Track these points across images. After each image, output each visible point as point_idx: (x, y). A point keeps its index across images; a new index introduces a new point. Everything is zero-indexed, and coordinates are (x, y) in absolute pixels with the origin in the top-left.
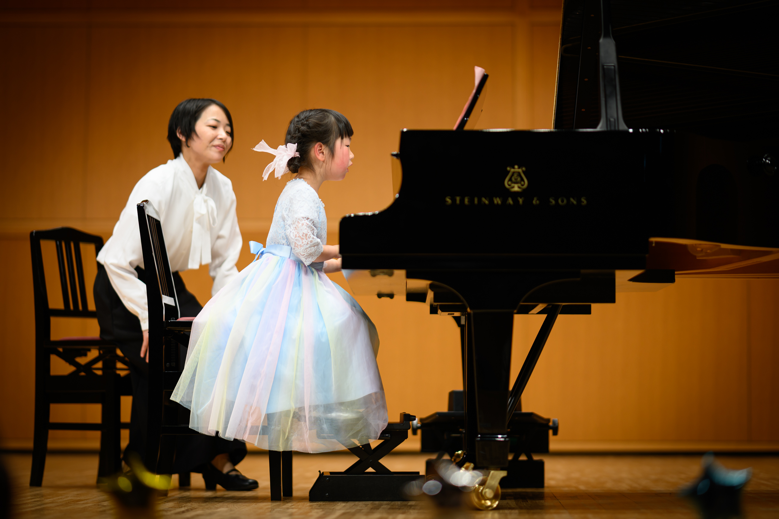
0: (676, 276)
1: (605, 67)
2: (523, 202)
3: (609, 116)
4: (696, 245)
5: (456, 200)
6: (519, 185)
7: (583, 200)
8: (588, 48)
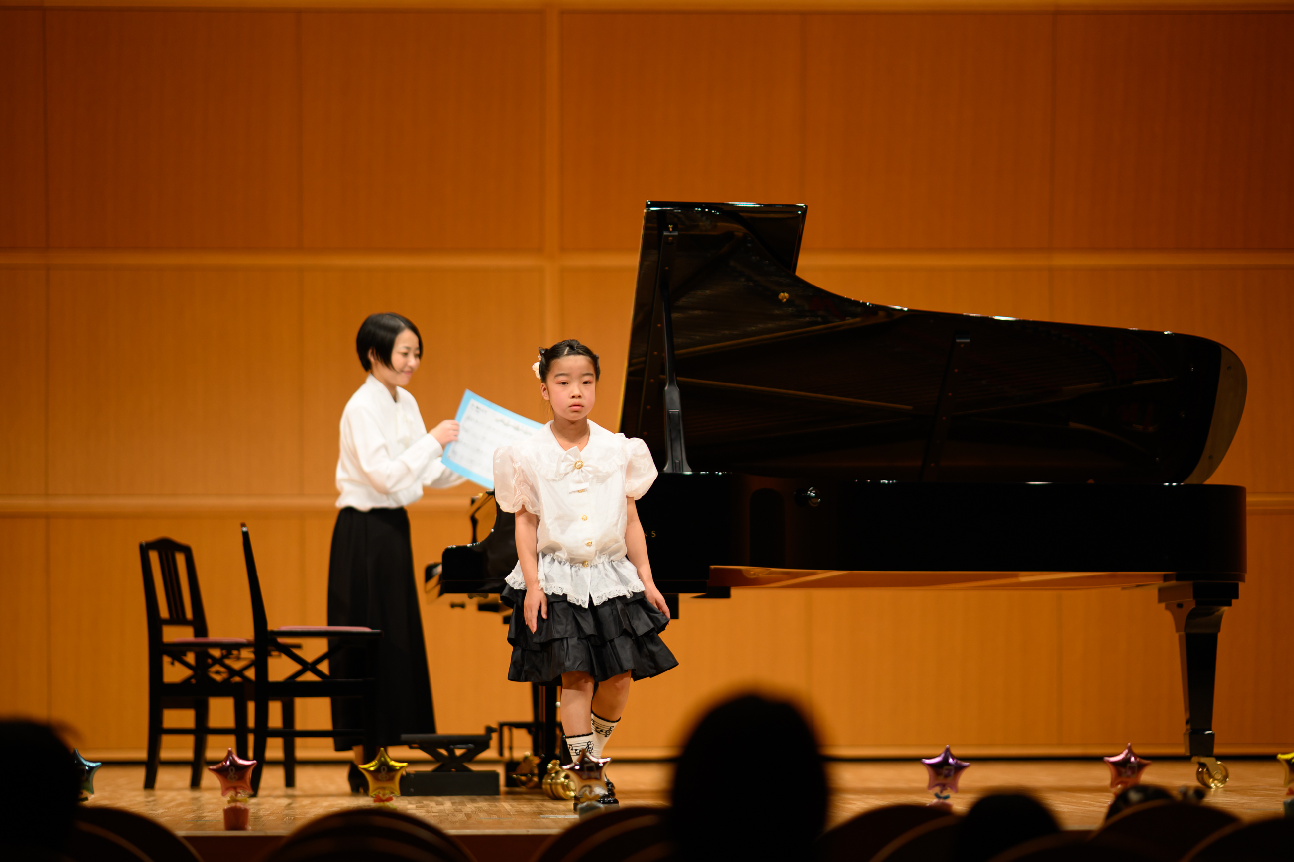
0: (731, 593)
1: (670, 411)
3: (674, 458)
4: (748, 569)
7: (653, 533)
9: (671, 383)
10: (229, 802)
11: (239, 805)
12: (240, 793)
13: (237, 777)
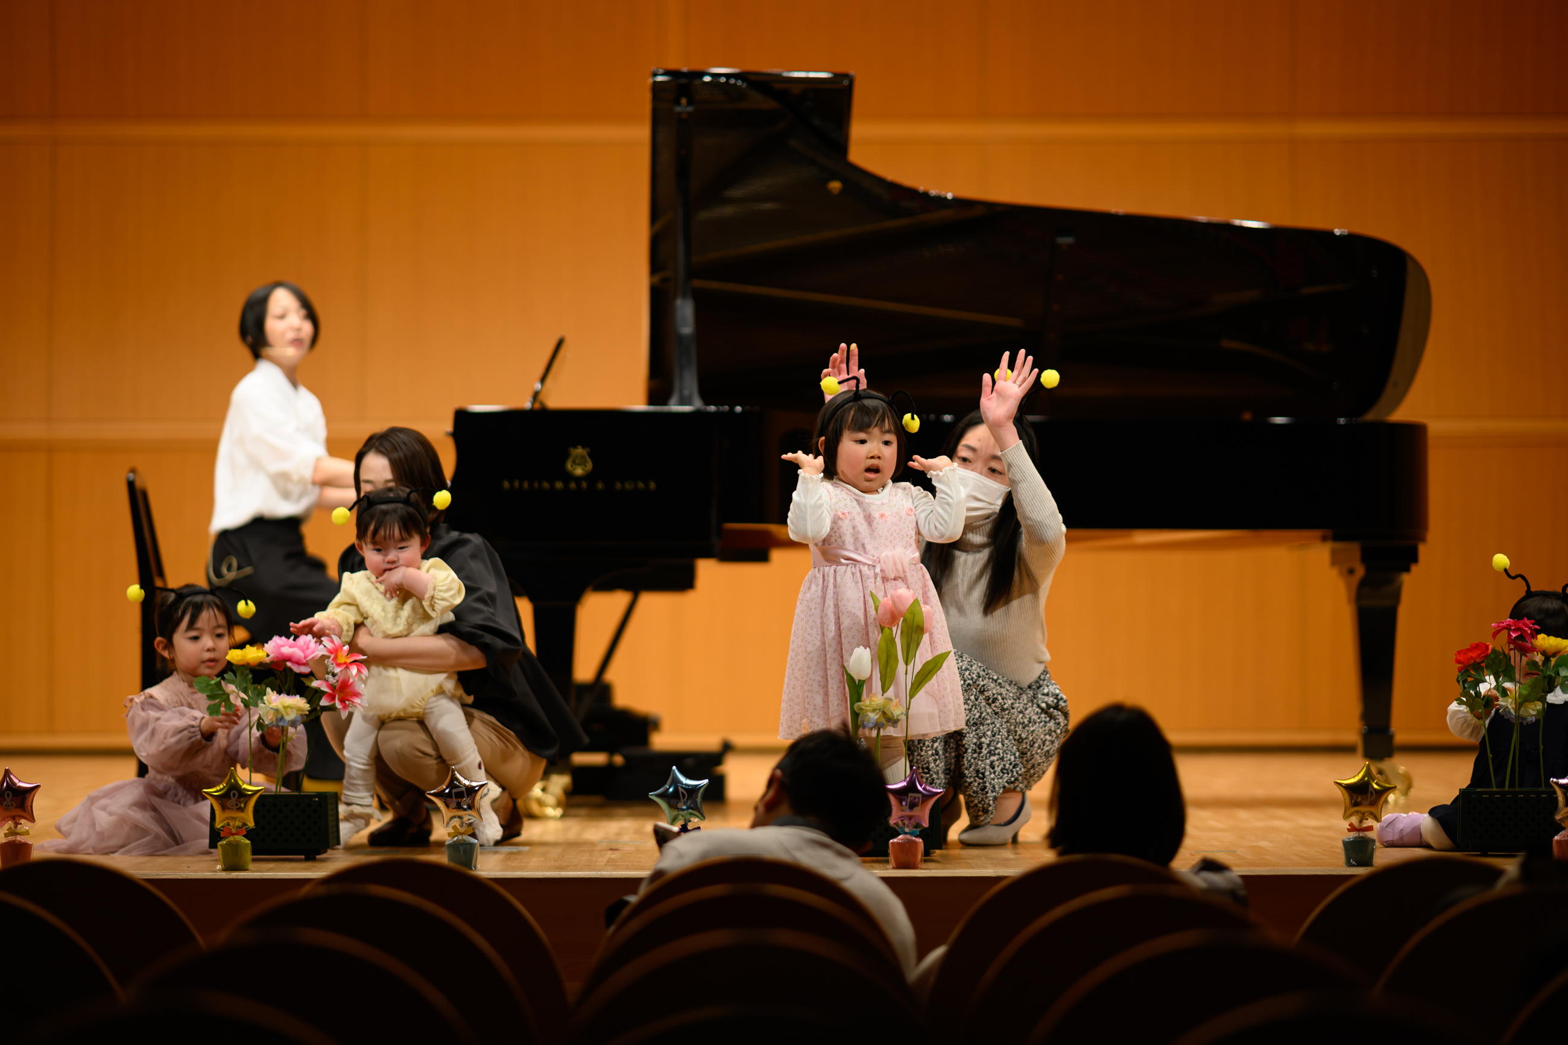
1: (681, 333)
2: (588, 486)
3: (683, 388)
5: (514, 484)
6: (583, 468)
7: (651, 483)
9: (684, 296)
10: (6, 835)
11: (19, 838)
12: (21, 824)
13: (15, 805)
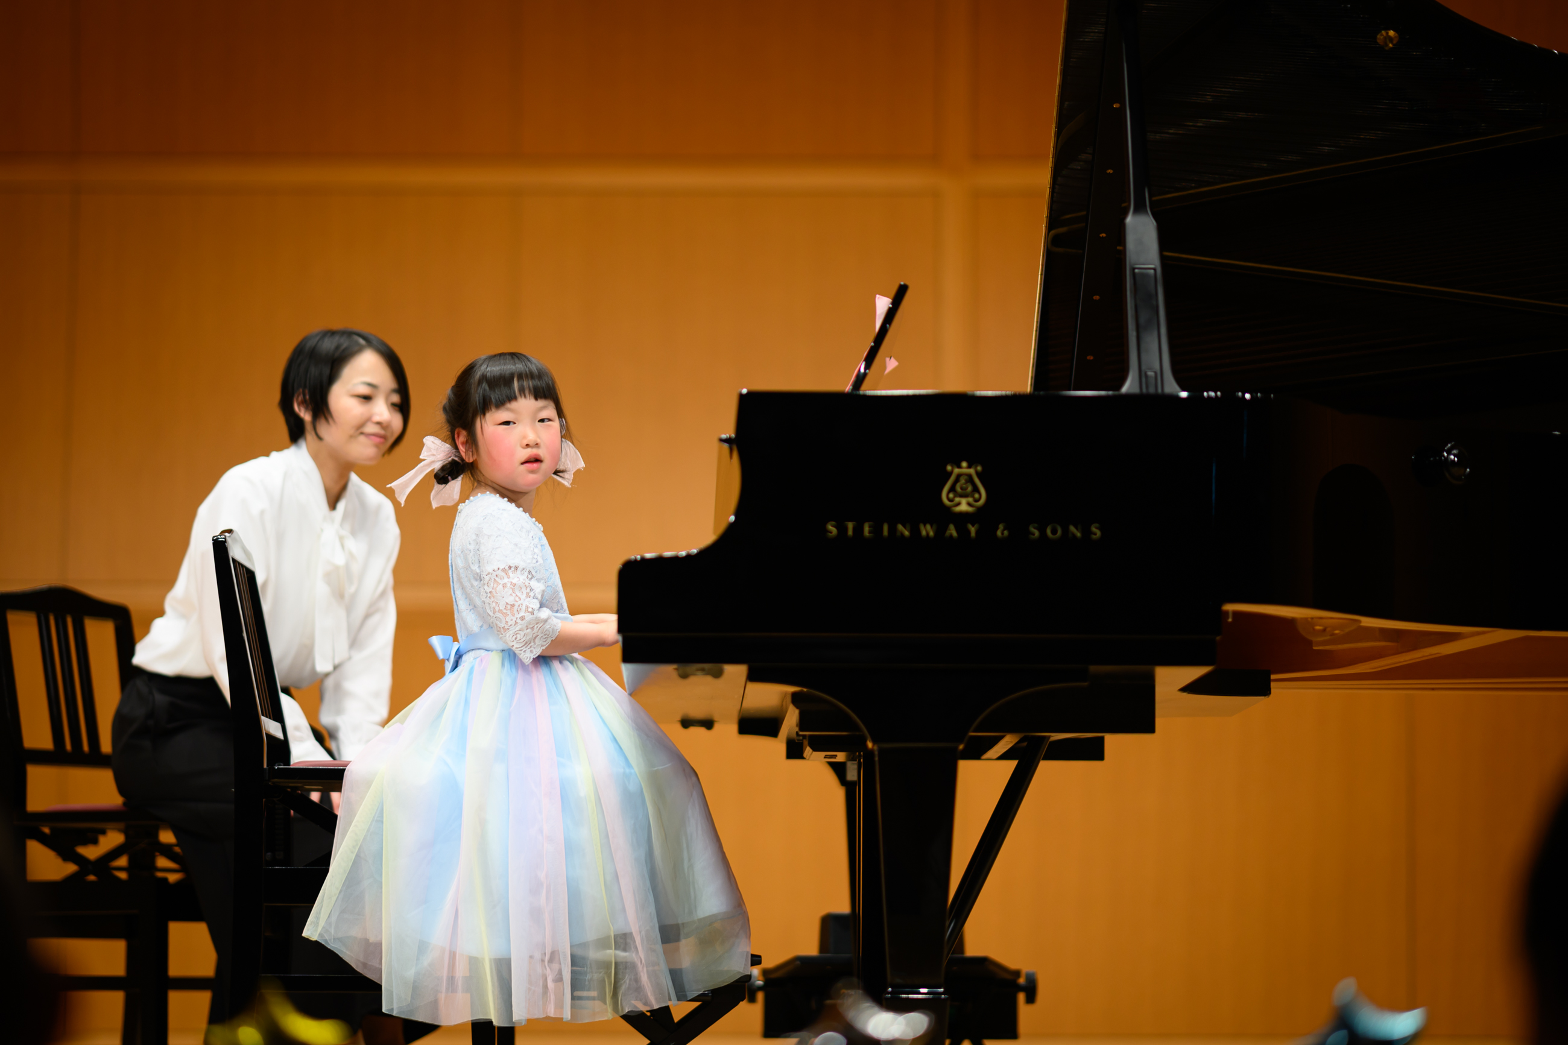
0: (1273, 684)
1: (1136, 271)
2: (977, 532)
3: (1144, 368)
4: (1312, 618)
5: (846, 529)
6: (970, 500)
7: (1094, 529)
8: (1101, 235)
9: (1139, 209)
